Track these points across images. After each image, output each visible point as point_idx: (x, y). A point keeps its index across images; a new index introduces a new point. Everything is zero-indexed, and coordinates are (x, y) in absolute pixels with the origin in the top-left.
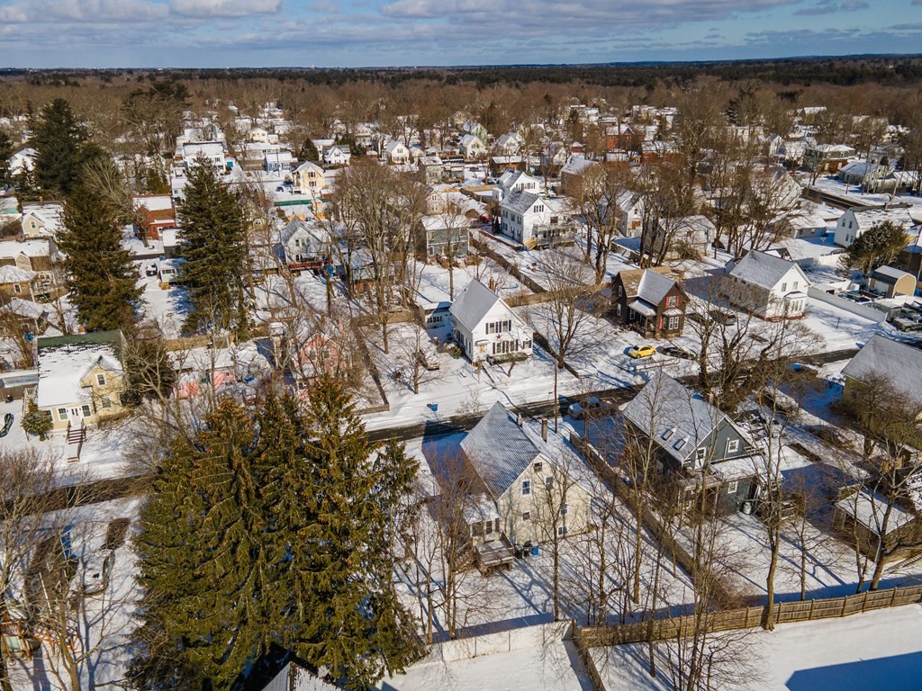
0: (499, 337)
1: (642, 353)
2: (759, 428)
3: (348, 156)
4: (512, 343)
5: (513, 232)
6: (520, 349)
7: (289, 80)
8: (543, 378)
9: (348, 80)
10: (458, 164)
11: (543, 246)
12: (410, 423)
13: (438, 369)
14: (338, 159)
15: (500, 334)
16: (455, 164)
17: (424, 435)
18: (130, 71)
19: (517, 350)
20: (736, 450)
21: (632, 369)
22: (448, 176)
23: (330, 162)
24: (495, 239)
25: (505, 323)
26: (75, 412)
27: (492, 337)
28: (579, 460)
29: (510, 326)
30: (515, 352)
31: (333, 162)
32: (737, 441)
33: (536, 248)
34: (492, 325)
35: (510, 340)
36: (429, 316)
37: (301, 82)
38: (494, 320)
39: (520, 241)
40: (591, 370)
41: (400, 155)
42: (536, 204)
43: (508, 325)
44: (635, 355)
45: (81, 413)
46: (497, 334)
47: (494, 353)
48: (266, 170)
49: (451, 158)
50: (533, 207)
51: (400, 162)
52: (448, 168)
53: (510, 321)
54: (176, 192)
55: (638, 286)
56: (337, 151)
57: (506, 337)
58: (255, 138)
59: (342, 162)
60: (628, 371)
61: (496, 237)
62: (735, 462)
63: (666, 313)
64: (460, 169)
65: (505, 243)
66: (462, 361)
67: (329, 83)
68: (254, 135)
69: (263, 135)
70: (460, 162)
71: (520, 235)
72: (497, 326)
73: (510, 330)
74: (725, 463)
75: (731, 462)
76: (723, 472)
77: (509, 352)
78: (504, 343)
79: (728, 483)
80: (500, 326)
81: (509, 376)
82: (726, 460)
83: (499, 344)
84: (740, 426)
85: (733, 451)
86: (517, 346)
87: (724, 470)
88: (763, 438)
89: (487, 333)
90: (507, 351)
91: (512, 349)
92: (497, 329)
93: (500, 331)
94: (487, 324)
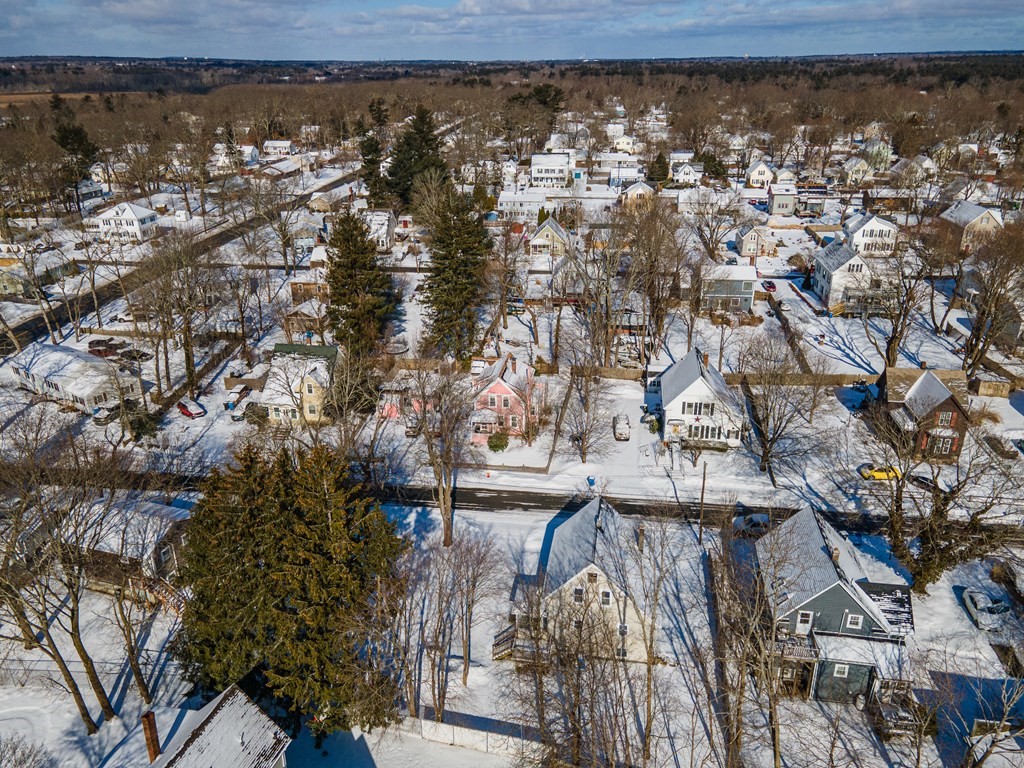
0: (697, 420)
1: (878, 475)
2: (902, 609)
3: (700, 175)
4: (713, 429)
5: (822, 292)
6: (722, 437)
7: (699, 77)
8: (733, 477)
9: (767, 77)
10: (818, 196)
11: (852, 314)
12: (558, 492)
13: (628, 440)
14: (686, 178)
15: (700, 417)
16: (814, 195)
17: (563, 509)
18: (552, 64)
19: (719, 438)
20: (859, 627)
21: (852, 491)
22: (802, 208)
23: (677, 181)
24: (800, 296)
25: (707, 406)
26: (286, 413)
27: (689, 419)
28: (703, 581)
29: (712, 410)
30: (716, 439)
31: (681, 181)
32: (861, 618)
33: (844, 316)
34: (690, 405)
35: (712, 425)
36: (652, 379)
37: (713, 79)
38: (693, 400)
39: (825, 304)
40: (798, 481)
41: (761, 178)
42: (852, 261)
43: (710, 408)
44: (866, 475)
45: (290, 414)
46: (696, 417)
47: (690, 436)
48: (609, 185)
49: (810, 188)
50: (847, 265)
51: (759, 185)
52: (803, 198)
53: (713, 405)
54: (501, 205)
55: (908, 390)
56: (688, 169)
57: (705, 421)
58: (619, 147)
59: (692, 182)
60: (845, 493)
61: (804, 295)
62: (854, 641)
63: (934, 432)
64: (819, 201)
65: (808, 304)
66: (656, 437)
67: (743, 80)
68: (618, 143)
69: (628, 144)
70: (821, 193)
71: (827, 297)
72: (696, 407)
73: (712, 414)
74: (839, 639)
75: (849, 640)
76: (830, 648)
77: (709, 439)
78: (703, 427)
79: (833, 664)
80: (700, 408)
81: (695, 466)
82: (842, 636)
83: (697, 428)
84: (874, 600)
85: (854, 627)
86: (719, 434)
87: (833, 646)
88: (904, 624)
89: (683, 413)
90: (707, 437)
91: (713, 436)
92: (696, 410)
93: (700, 414)
94: (684, 403)
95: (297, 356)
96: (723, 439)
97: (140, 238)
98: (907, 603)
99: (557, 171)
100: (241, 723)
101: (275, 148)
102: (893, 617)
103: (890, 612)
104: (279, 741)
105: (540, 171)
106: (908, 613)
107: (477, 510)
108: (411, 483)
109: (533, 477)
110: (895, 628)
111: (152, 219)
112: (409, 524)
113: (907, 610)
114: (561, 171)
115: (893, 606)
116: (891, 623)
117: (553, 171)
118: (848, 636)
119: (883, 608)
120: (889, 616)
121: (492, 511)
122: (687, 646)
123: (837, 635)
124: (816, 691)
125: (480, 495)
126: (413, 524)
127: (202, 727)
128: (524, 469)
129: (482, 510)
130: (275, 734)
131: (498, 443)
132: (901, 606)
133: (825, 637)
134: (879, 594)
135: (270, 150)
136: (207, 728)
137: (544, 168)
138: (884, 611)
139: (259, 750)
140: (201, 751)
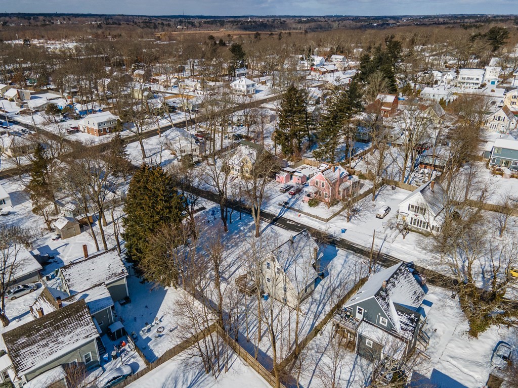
0: (416, 216)
4: (424, 223)
6: (429, 228)
15: (417, 214)
19: (427, 228)
20: (385, 325)
27: (412, 214)
29: (425, 212)
30: (425, 229)
32: (387, 321)
34: (413, 207)
35: (423, 220)
38: (415, 204)
43: (423, 210)
46: (415, 213)
47: (411, 223)
53: (425, 209)
57: (420, 217)
72: (416, 208)
73: (424, 214)
74: (374, 327)
75: (379, 330)
76: (366, 329)
77: (421, 228)
78: (418, 220)
79: (365, 338)
80: (418, 209)
81: (404, 238)
82: (376, 327)
83: (415, 220)
84: (398, 315)
85: (383, 324)
86: (427, 226)
87: (368, 329)
88: (408, 332)
89: (409, 210)
90: (420, 226)
91: (424, 227)
92: (415, 210)
93: (417, 213)
94: (410, 204)
95: (248, 147)
96: (429, 230)
97: (246, 94)
98: (415, 322)
99: (475, 79)
100: (112, 261)
101: (336, 59)
102: (404, 326)
103: (404, 323)
104: (123, 273)
105: (464, 78)
106: (413, 327)
107: (282, 228)
108: (265, 210)
109: (317, 221)
110: (402, 332)
111: (253, 85)
112: (249, 225)
113: (413, 325)
114: (477, 79)
115: (407, 321)
116: (402, 329)
117: (472, 79)
118: (380, 328)
119: (402, 320)
120: (403, 325)
121: (287, 230)
122: (318, 309)
123: (374, 326)
124: (358, 350)
125: (289, 222)
126: (250, 226)
127: (97, 256)
128: (317, 217)
129: (283, 228)
130: (123, 270)
131: (313, 203)
132: (411, 323)
133: (368, 324)
134: (402, 312)
135: (333, 60)
136: (98, 257)
137: (466, 76)
138: (401, 322)
139: (114, 272)
140: (93, 263)
